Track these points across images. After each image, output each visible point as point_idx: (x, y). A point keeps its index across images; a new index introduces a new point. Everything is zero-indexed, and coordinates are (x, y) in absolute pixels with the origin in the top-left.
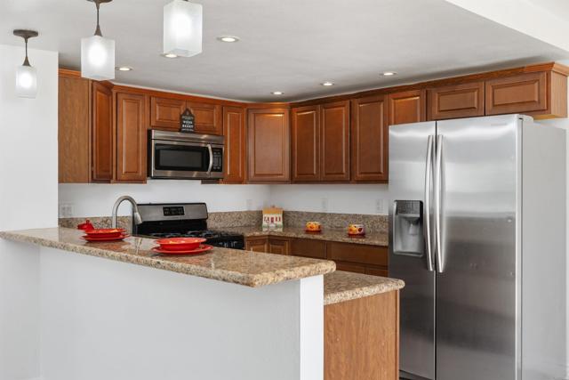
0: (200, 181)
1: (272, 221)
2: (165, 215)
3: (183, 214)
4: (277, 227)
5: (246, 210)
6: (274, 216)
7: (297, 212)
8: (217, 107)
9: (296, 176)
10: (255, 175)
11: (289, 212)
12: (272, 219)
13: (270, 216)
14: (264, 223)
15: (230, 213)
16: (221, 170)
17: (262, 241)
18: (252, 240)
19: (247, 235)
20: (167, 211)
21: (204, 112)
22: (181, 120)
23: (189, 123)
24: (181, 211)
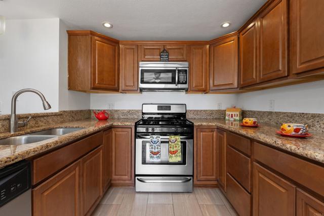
1: (232, 117)
2: (158, 110)
3: (170, 110)
4: (235, 120)
6: (233, 113)
7: (251, 111)
8: (186, 46)
9: (242, 83)
10: (214, 86)
11: (246, 111)
12: (232, 115)
13: (231, 113)
14: (227, 118)
15: (204, 111)
16: (186, 83)
17: (211, 129)
18: (201, 128)
19: (196, 124)
20: (160, 108)
21: (176, 50)
22: (160, 56)
23: (165, 57)
24: (169, 108)
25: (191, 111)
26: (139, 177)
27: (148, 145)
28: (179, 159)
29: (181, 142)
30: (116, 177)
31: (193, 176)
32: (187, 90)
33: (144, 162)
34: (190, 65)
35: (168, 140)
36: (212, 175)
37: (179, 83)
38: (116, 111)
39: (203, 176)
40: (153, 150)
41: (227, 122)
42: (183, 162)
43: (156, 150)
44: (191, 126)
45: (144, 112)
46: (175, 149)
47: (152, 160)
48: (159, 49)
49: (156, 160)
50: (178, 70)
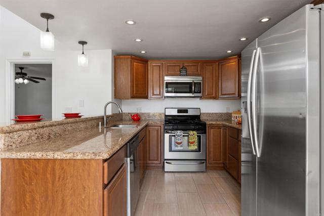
0: (199, 98)
2: (178, 113)
3: (187, 113)
5: (225, 112)
6: (237, 115)
8: (200, 64)
10: (222, 94)
12: (236, 117)
13: (235, 115)
14: (233, 119)
15: (215, 113)
16: (200, 93)
17: (219, 127)
18: (212, 126)
19: (208, 123)
20: (179, 111)
21: (192, 67)
22: (180, 71)
23: (184, 72)
24: (186, 111)
25: (204, 113)
26: (167, 161)
27: (173, 138)
28: (196, 147)
29: (198, 136)
30: (150, 161)
31: (206, 160)
32: (201, 98)
33: (171, 150)
34: (203, 78)
35: (187, 134)
36: (220, 160)
37: (195, 92)
38: (143, 114)
39: (213, 160)
40: (178, 141)
41: (232, 122)
42: (199, 150)
43: (180, 141)
44: (204, 125)
45: (166, 114)
46: (193, 140)
47: (177, 148)
48: (179, 66)
49: (179, 148)
50: (195, 83)
